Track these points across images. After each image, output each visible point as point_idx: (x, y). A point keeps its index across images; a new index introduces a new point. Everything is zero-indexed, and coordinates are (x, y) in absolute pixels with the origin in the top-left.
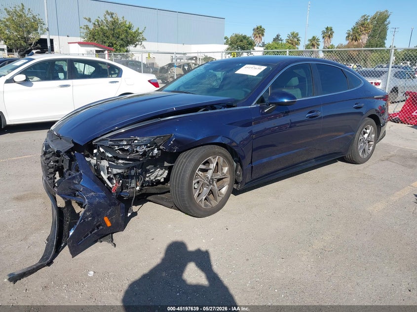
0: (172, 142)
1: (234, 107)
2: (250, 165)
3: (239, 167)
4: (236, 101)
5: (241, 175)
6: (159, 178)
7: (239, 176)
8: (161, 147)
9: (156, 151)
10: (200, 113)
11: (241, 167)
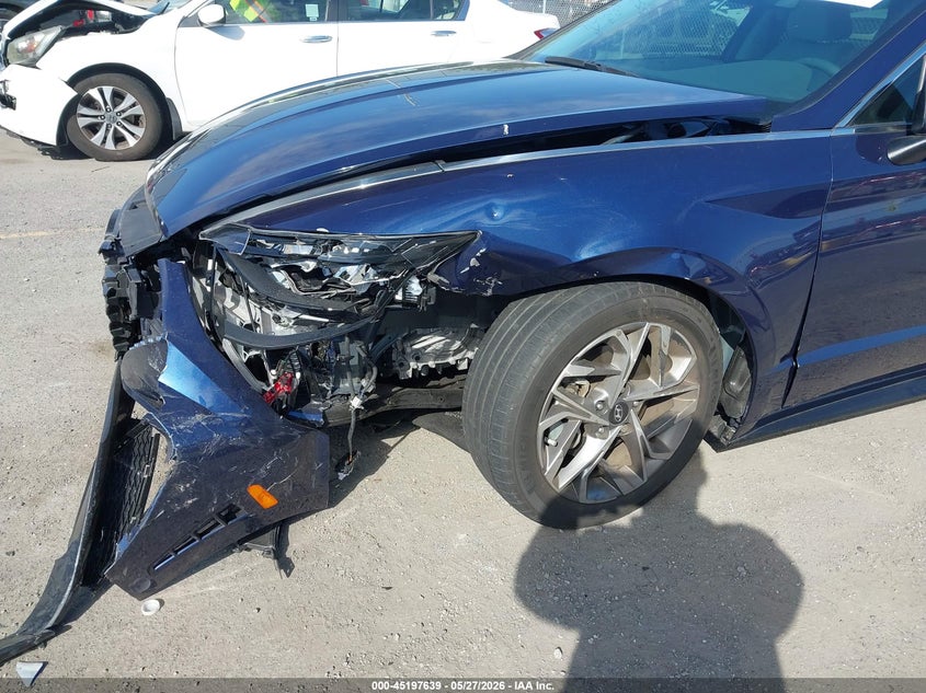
0: (473, 262)
1: (760, 129)
2: (789, 363)
3: (744, 364)
4: (772, 106)
5: (746, 396)
6: (451, 360)
7: (737, 397)
8: (432, 277)
9: (415, 288)
10: (612, 146)
11: (752, 365)
